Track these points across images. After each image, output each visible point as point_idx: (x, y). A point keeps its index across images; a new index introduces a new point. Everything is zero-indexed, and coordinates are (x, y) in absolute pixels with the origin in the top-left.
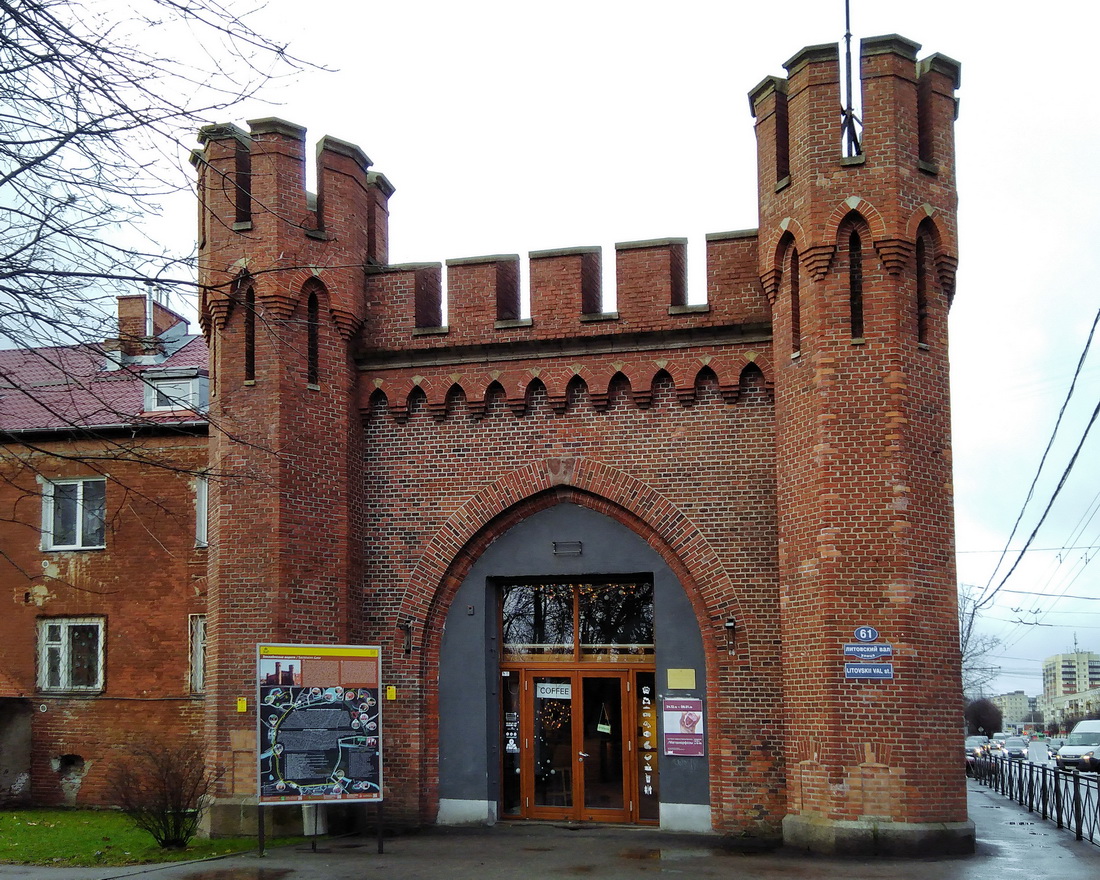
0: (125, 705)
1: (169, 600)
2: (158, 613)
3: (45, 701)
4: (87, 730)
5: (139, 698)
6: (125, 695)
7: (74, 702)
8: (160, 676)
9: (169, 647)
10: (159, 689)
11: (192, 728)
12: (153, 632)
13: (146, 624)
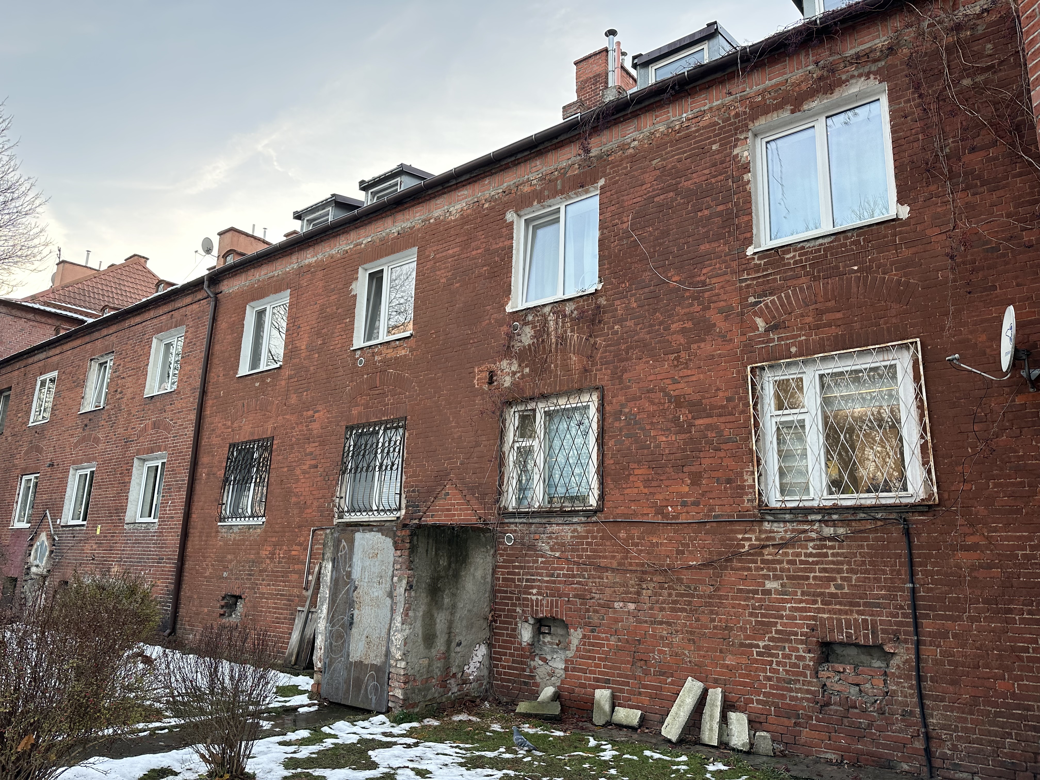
0: (636, 532)
1: (707, 347)
2: (689, 372)
3: (513, 527)
4: (574, 576)
5: (659, 519)
6: (635, 514)
7: (555, 528)
8: (696, 479)
9: (709, 427)
10: (696, 504)
11: (767, 577)
12: (679, 405)
13: (667, 394)
